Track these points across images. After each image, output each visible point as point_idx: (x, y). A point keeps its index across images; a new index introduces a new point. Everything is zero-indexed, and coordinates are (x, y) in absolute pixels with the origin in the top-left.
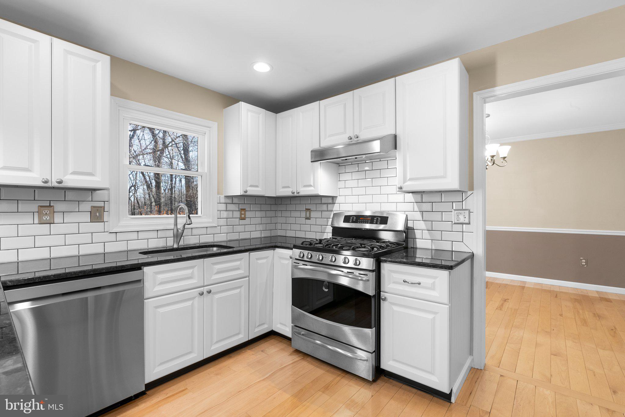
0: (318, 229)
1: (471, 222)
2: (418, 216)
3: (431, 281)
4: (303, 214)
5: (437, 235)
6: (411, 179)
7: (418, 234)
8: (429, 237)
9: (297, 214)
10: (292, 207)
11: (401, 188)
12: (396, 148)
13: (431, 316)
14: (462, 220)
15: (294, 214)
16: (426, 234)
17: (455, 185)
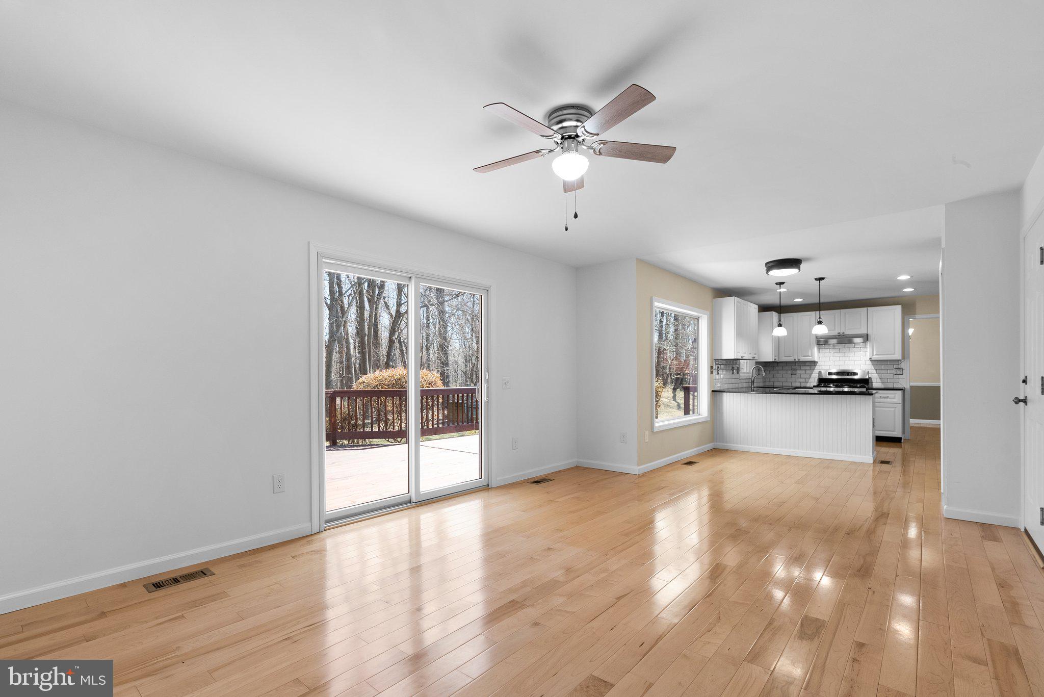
0: (803, 380)
1: (904, 374)
2: (874, 371)
3: (894, 395)
4: (790, 372)
5: (885, 380)
6: (876, 355)
7: (874, 380)
8: (880, 381)
9: (785, 372)
10: (777, 368)
11: (871, 358)
12: (868, 340)
13: (893, 409)
14: (898, 372)
15: (780, 372)
16: (879, 380)
17: (900, 358)
